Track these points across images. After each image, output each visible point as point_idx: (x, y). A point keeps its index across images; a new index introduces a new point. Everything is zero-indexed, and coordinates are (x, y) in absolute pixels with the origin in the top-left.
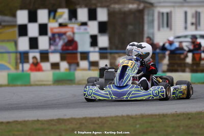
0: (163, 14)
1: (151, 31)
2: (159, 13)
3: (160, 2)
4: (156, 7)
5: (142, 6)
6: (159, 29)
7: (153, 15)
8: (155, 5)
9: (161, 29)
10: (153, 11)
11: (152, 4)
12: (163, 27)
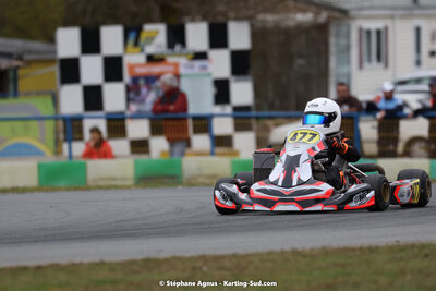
0: (369, 32)
1: (344, 70)
2: (360, 30)
3: (362, 9)
4: (354, 18)
5: (323, 16)
6: (361, 66)
7: (348, 36)
8: (353, 13)
9: (366, 64)
10: (349, 27)
11: (344, 13)
12: (370, 60)
